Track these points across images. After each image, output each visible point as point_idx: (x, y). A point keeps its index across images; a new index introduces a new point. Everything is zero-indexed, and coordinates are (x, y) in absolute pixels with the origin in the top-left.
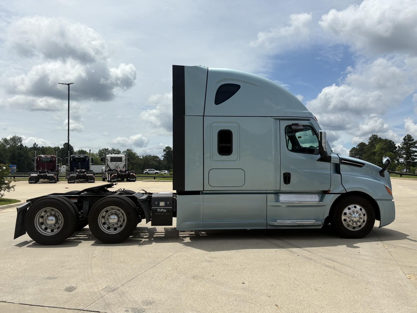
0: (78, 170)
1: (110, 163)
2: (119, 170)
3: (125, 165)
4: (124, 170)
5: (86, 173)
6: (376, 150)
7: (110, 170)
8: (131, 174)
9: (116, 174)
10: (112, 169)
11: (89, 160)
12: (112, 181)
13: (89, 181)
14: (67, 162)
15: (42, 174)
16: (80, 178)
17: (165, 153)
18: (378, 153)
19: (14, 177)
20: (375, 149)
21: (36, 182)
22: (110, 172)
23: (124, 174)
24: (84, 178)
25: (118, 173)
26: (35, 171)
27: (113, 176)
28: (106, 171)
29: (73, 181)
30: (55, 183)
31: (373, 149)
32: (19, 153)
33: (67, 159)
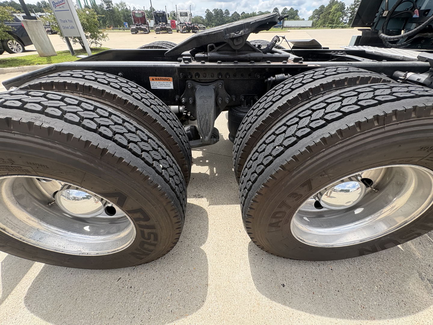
0: (161, 23)
1: (180, 17)
2: (186, 23)
3: (190, 19)
4: (190, 23)
5: (166, 26)
6: (331, 11)
7: (181, 23)
8: (195, 26)
9: (185, 27)
10: (182, 22)
11: (166, 15)
12: (184, 32)
13: (169, 32)
14: (152, 17)
15: (138, 27)
16: (163, 30)
17: (206, 14)
18: (332, 13)
19: (124, 29)
20: (331, 9)
21: (136, 33)
22: (181, 24)
23: (190, 26)
24: (165, 30)
25: (186, 25)
26: (133, 24)
27: (183, 28)
28: (178, 25)
29: (159, 32)
30: (148, 33)
31: (330, 10)
32: (127, 14)
33: (152, 14)
